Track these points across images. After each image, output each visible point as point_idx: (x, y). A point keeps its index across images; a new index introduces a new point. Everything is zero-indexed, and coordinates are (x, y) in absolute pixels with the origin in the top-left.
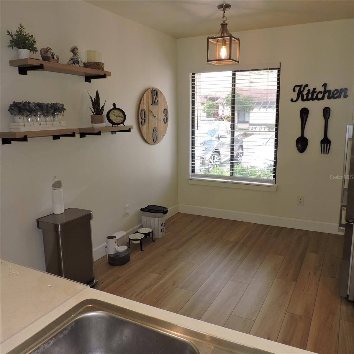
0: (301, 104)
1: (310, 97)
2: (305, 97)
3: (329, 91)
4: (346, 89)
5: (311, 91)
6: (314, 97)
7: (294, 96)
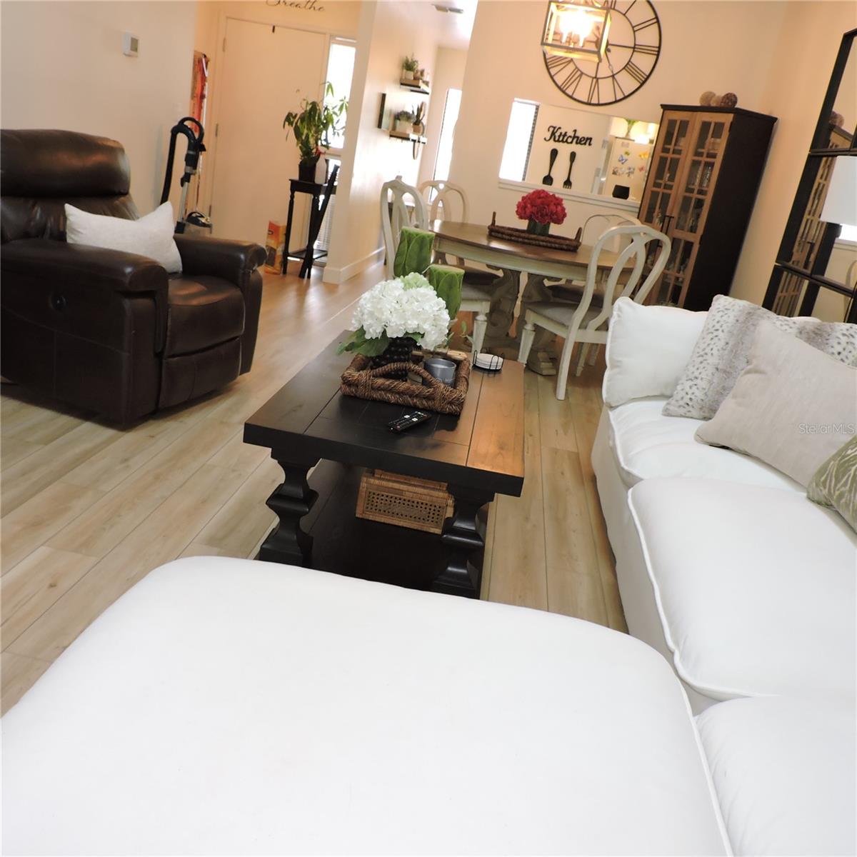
0: (553, 145)
1: (561, 139)
2: (557, 139)
3: (578, 137)
4: (591, 139)
5: (563, 134)
6: (565, 140)
7: (548, 135)
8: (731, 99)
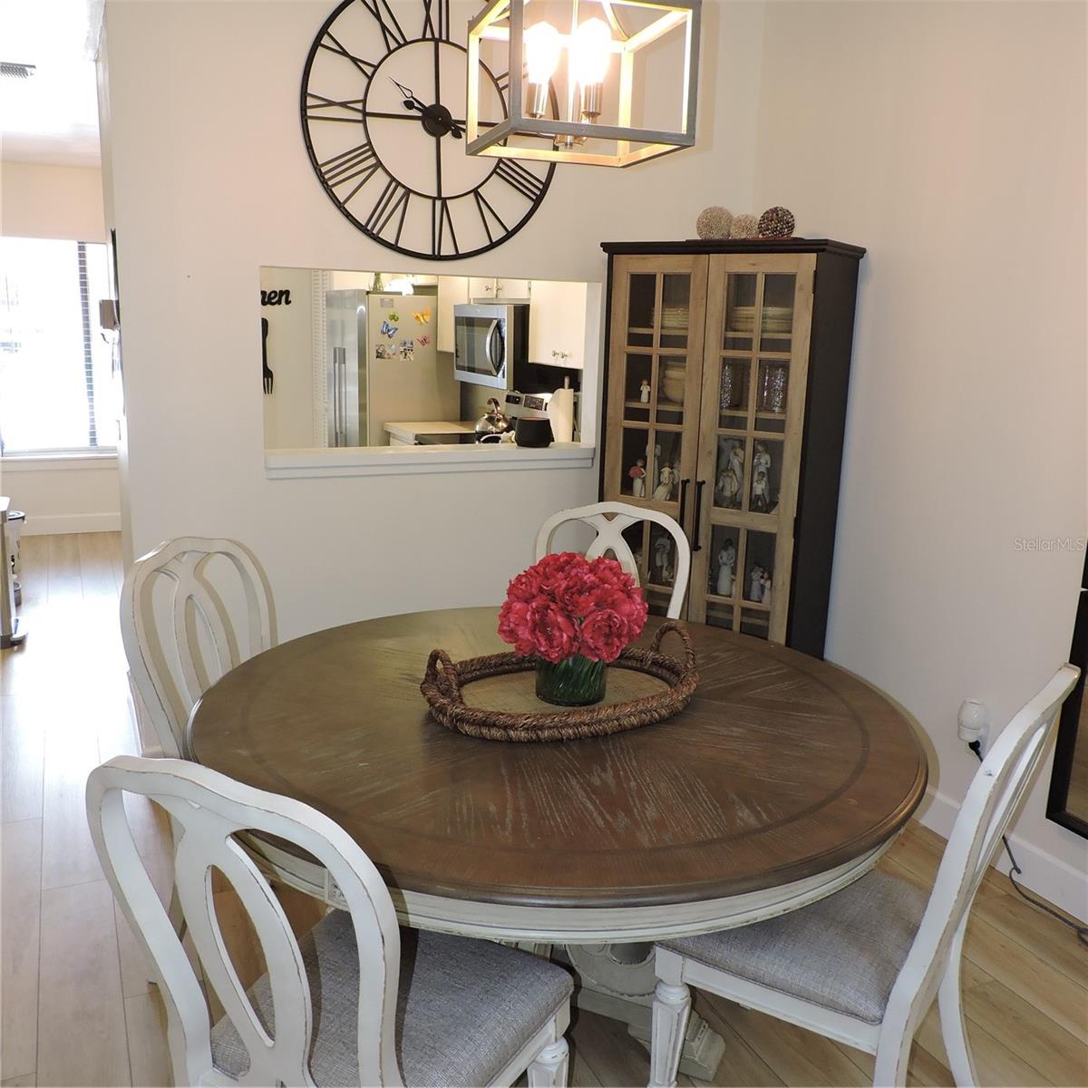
8: (778, 219)
